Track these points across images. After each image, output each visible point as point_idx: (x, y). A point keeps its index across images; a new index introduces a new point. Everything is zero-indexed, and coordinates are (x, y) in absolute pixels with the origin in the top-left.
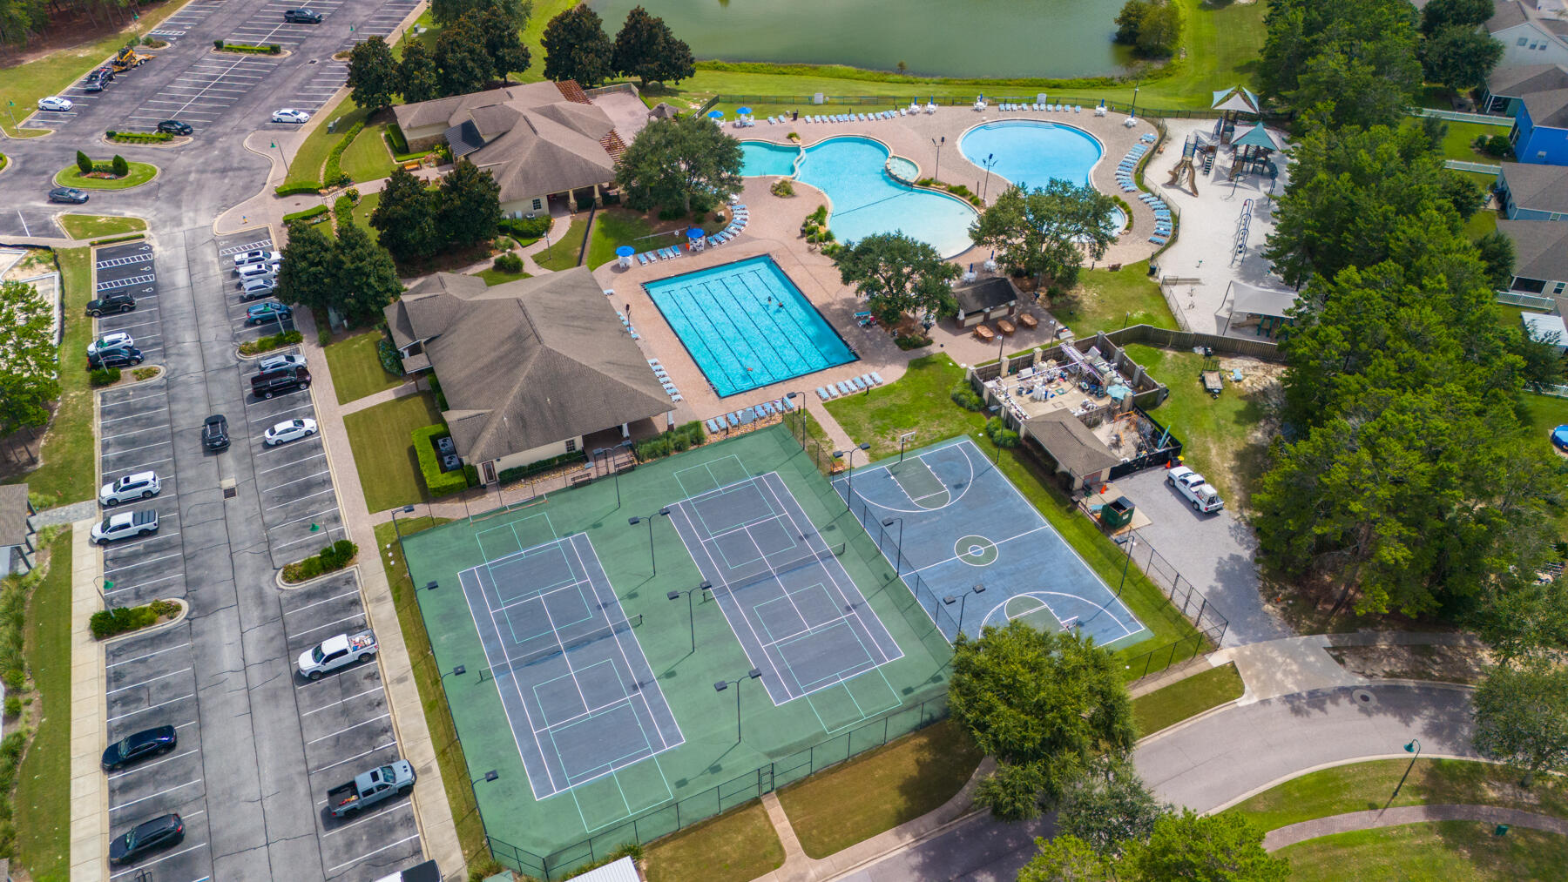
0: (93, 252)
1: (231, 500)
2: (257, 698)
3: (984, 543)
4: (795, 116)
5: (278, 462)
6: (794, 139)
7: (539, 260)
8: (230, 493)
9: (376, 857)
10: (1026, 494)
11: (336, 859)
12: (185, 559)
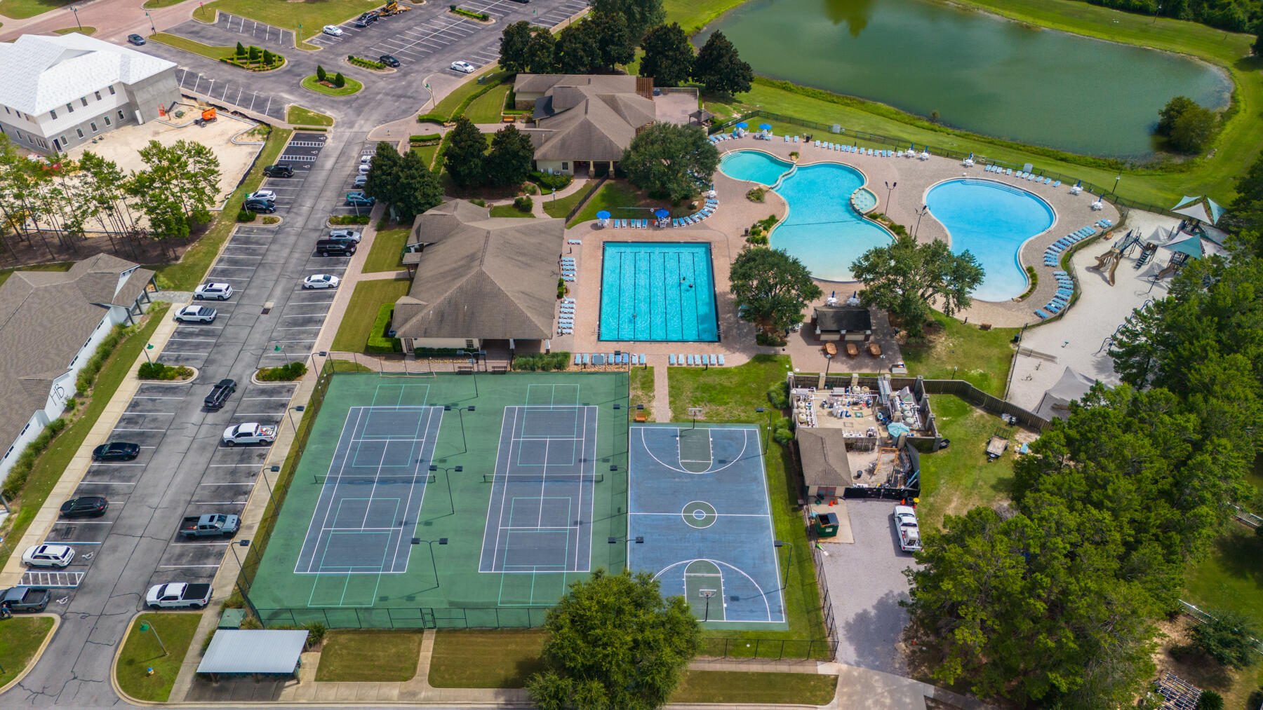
0: (294, 133)
1: (264, 316)
2: (195, 446)
3: (709, 510)
4: (808, 139)
5: (304, 300)
6: (794, 157)
7: (547, 207)
8: (266, 311)
9: (188, 569)
10: (770, 486)
11: (168, 562)
12: (216, 345)
